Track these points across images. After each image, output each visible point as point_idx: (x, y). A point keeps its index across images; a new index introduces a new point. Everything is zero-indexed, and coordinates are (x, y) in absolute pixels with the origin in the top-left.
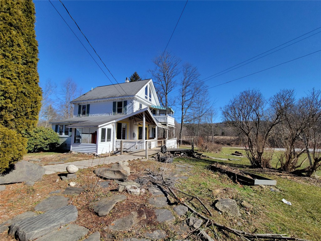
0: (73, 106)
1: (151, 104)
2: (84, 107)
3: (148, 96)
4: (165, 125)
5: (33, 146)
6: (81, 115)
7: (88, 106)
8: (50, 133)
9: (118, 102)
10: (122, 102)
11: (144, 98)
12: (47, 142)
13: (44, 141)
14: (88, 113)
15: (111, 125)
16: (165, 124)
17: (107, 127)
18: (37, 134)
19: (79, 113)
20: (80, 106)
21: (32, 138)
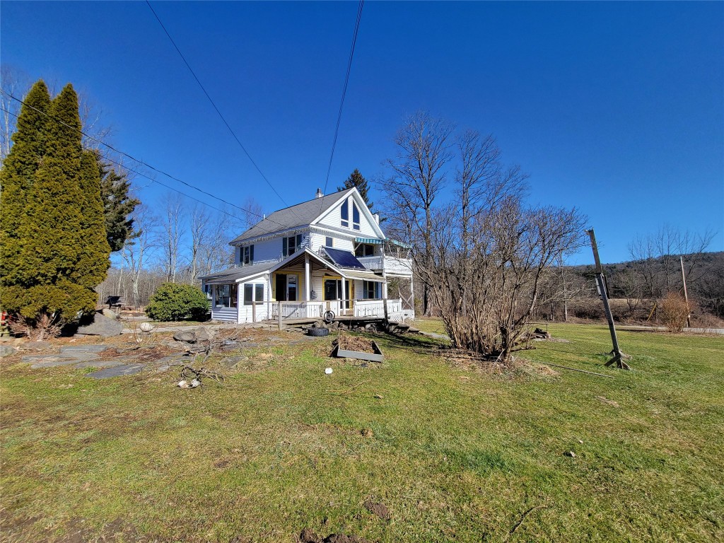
0: (233, 248)
1: (355, 237)
2: (247, 248)
3: (350, 221)
4: (380, 274)
5: (170, 312)
6: (243, 264)
7: (252, 247)
8: (195, 293)
9: (290, 238)
10: (294, 237)
11: (339, 225)
12: (188, 307)
13: (184, 305)
14: (252, 259)
15: (262, 278)
16: (380, 272)
17: (254, 282)
18: (177, 295)
19: (241, 260)
20: (242, 249)
21: (170, 300)
